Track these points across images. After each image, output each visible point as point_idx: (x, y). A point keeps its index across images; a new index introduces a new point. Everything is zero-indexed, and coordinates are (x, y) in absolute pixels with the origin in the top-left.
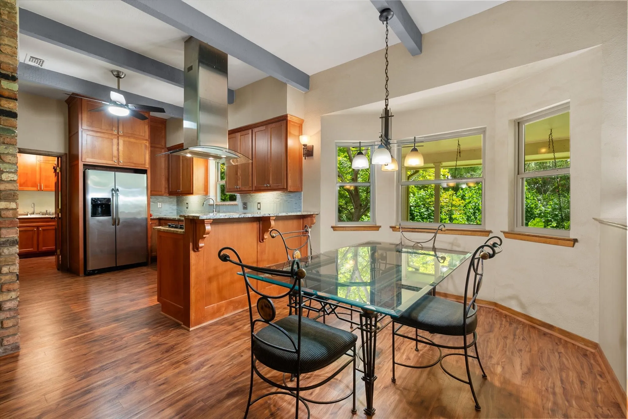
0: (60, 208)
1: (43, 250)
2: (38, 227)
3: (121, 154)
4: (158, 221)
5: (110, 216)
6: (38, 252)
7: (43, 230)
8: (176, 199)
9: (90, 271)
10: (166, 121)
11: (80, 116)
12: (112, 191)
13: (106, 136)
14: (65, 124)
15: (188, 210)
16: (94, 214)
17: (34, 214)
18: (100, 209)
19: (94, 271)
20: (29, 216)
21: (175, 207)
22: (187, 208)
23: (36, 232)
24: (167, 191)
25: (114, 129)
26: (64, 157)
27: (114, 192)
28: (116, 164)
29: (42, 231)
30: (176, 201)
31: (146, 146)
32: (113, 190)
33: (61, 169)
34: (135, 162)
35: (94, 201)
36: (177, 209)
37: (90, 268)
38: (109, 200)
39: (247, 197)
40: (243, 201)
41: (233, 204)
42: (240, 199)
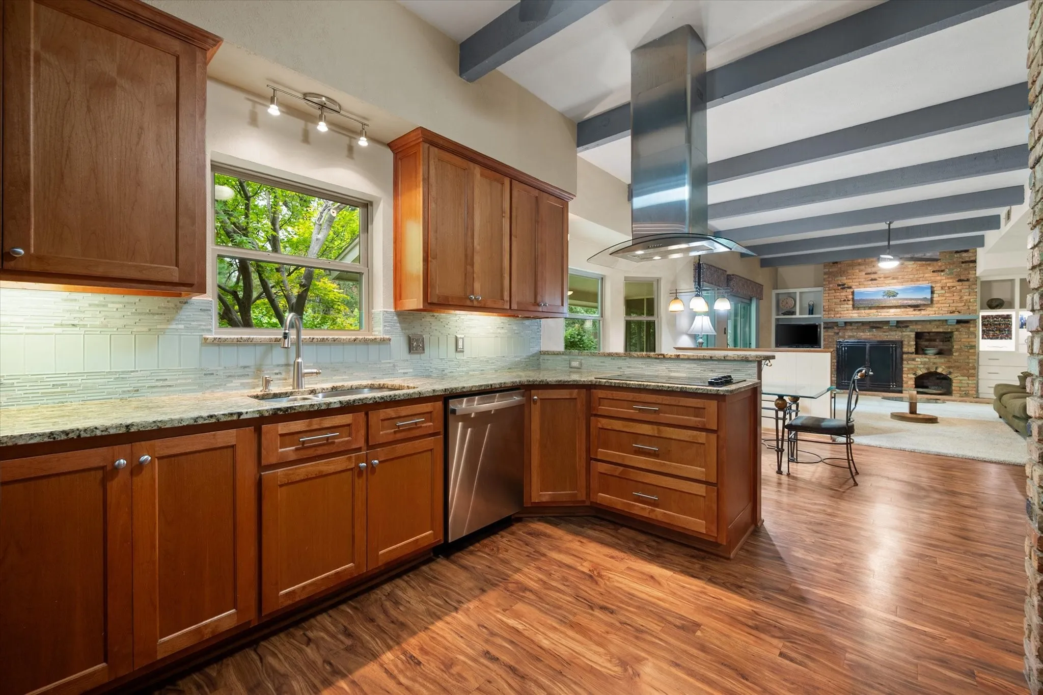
39: (423, 320)
40: (407, 331)
41: (375, 339)
42: (398, 325)
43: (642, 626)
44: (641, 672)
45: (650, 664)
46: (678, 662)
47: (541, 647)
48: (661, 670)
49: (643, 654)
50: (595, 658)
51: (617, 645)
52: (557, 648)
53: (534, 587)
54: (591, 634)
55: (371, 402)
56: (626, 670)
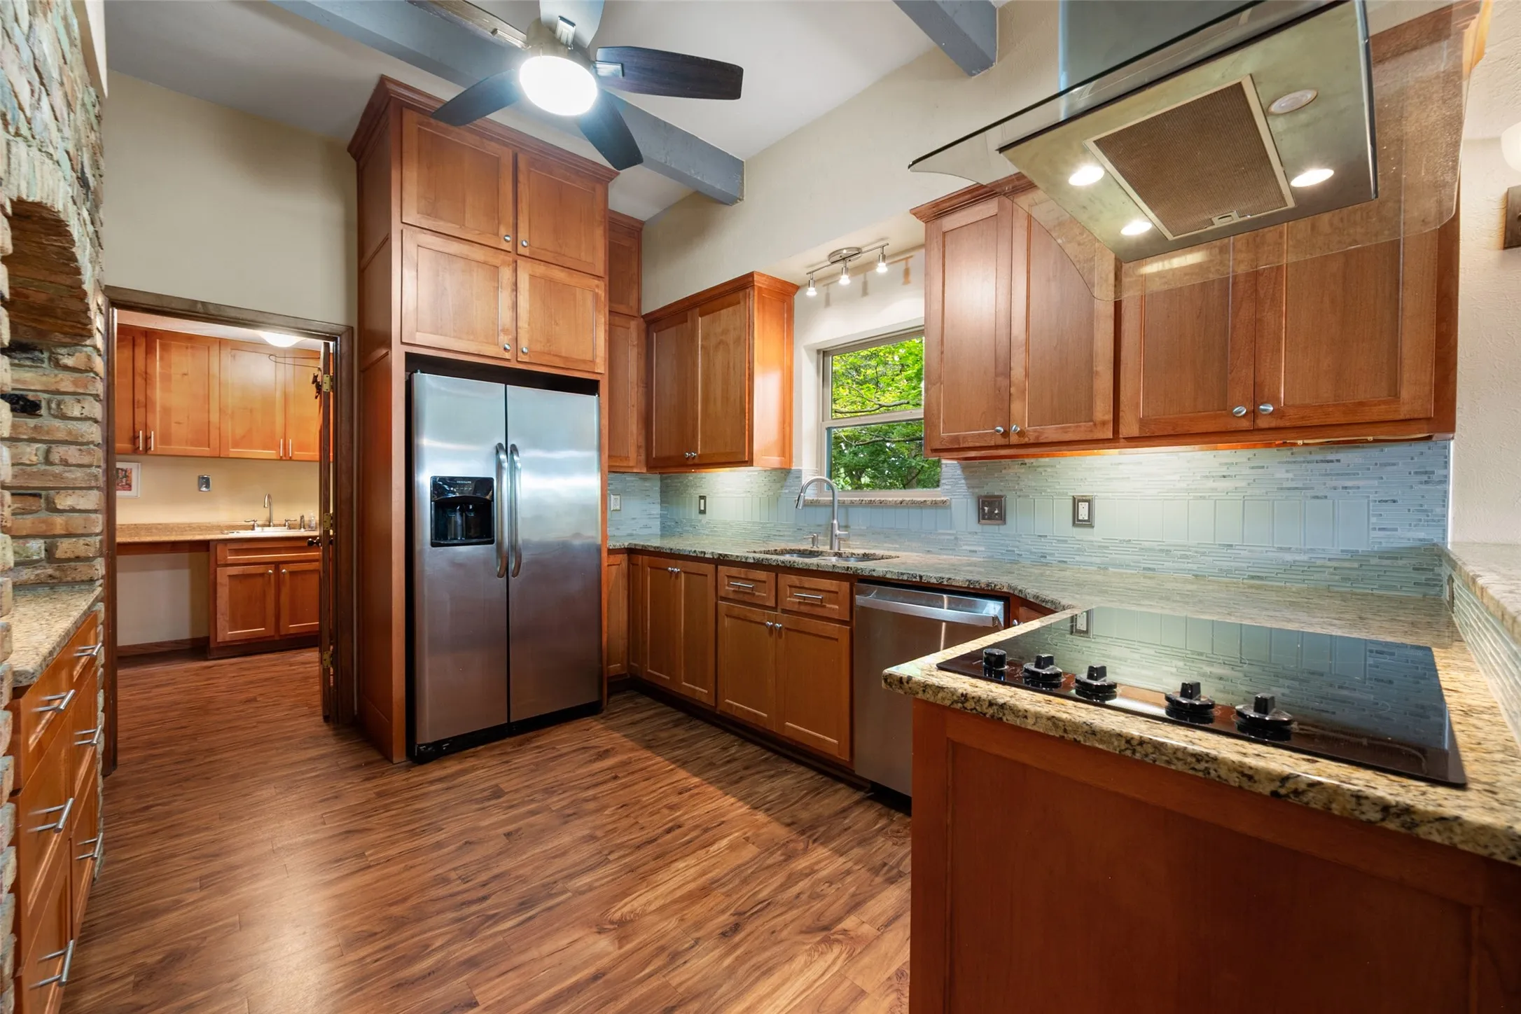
0: (331, 512)
1: (292, 632)
2: (277, 565)
3: (523, 324)
4: (625, 557)
5: (492, 542)
6: (277, 638)
7: (292, 573)
8: (659, 484)
9: (428, 745)
10: (641, 229)
11: (395, 175)
12: (497, 452)
13: (478, 254)
14: (347, 225)
15: (704, 519)
16: (441, 536)
17: (269, 526)
18: (458, 518)
19: (438, 744)
20: (258, 533)
21: (656, 509)
22: (703, 512)
23: (272, 577)
24: (643, 457)
25: (503, 231)
26: (343, 336)
27: (503, 456)
28: (507, 356)
29: (287, 577)
30: (657, 489)
31: (596, 296)
32: (499, 448)
33: (334, 380)
34: (563, 354)
35: (439, 485)
36: (662, 516)
37: (427, 734)
38: (485, 484)
39: (1004, 471)
40: (977, 490)
41: (925, 501)
42: (963, 481)
43: (685, 962)
44: (603, 936)
45: (611, 949)
46: (600, 981)
47: (676, 860)
48: (599, 957)
49: (628, 947)
50: (643, 900)
51: (654, 924)
52: (669, 873)
53: (797, 863)
54: (684, 904)
55: (774, 564)
56: (612, 922)
